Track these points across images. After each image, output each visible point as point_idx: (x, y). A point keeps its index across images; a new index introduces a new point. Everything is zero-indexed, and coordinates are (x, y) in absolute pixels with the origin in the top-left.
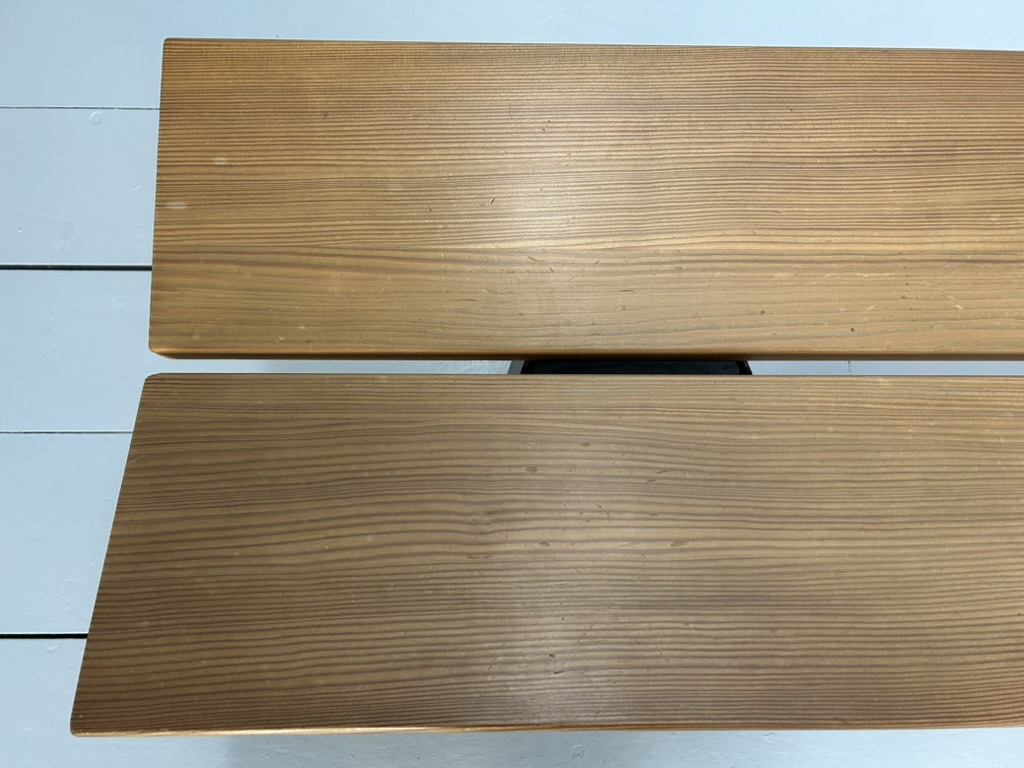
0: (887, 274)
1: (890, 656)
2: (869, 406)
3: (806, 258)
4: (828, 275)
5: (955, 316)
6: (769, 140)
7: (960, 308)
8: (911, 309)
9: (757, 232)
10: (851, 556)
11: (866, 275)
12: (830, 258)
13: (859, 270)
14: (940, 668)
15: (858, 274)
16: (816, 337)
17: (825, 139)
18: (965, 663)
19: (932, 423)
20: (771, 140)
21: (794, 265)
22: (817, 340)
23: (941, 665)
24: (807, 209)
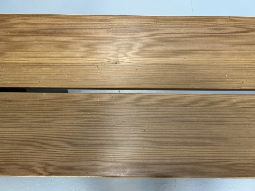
0: (50, 68)
1: (15, 159)
2: (38, 100)
3: (30, 64)
4: (35, 68)
5: (65, 79)
6: (24, 36)
7: (67, 76)
8: (55, 77)
9: (19, 58)
10: (17, 135)
11: (45, 68)
12: (36, 64)
13: (43, 67)
14: (27, 162)
15: (43, 68)
16: (31, 83)
17: (38, 36)
18: (33, 161)
19: (52, 104)
20: (25, 36)
21: (27, 66)
22: (31, 84)
23: (27, 161)
24: (32, 53)
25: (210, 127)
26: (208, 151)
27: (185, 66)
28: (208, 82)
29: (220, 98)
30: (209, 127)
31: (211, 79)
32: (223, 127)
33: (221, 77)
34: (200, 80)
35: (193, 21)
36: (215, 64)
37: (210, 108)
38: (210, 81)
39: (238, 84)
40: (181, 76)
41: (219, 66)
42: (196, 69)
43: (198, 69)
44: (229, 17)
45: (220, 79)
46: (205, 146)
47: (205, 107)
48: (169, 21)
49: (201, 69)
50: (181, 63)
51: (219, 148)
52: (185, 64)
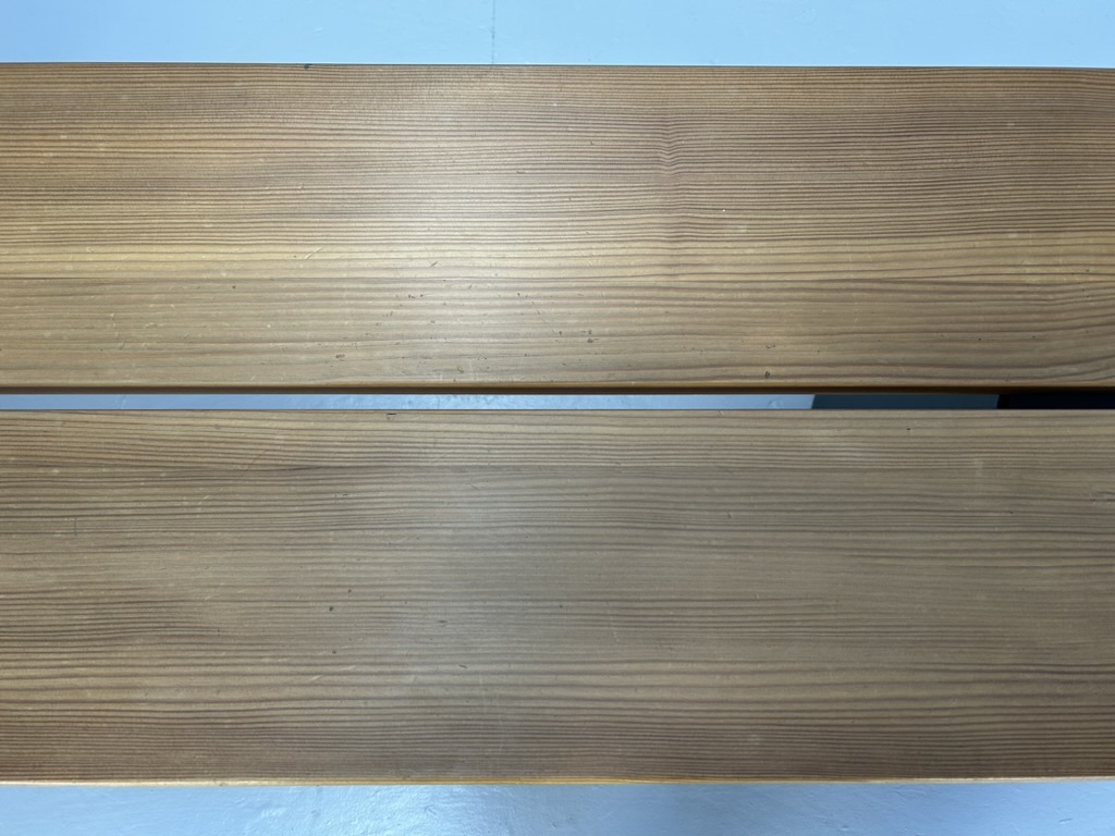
25: (118, 556)
26: (65, 663)
27: (86, 284)
28: (183, 354)
29: (217, 426)
30: (114, 555)
31: (196, 342)
32: (178, 557)
33: (241, 334)
34: (150, 348)
35: (142, 82)
36: (224, 275)
37: (155, 470)
38: (194, 353)
39: (319, 362)
40: (64, 332)
41: (238, 285)
42: (133, 297)
43: (142, 297)
44: (307, 66)
45: (239, 342)
46: (59, 644)
47: (137, 467)
48: (35, 85)
49: (156, 297)
50: (71, 272)
51: (117, 652)
52: (87, 275)
